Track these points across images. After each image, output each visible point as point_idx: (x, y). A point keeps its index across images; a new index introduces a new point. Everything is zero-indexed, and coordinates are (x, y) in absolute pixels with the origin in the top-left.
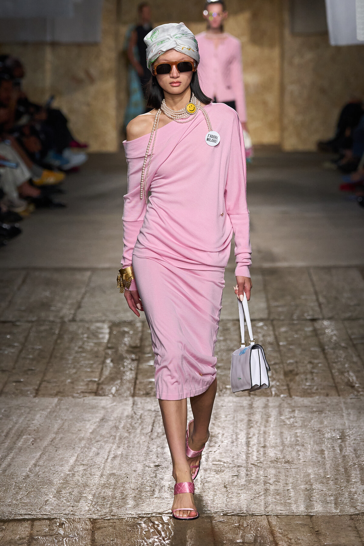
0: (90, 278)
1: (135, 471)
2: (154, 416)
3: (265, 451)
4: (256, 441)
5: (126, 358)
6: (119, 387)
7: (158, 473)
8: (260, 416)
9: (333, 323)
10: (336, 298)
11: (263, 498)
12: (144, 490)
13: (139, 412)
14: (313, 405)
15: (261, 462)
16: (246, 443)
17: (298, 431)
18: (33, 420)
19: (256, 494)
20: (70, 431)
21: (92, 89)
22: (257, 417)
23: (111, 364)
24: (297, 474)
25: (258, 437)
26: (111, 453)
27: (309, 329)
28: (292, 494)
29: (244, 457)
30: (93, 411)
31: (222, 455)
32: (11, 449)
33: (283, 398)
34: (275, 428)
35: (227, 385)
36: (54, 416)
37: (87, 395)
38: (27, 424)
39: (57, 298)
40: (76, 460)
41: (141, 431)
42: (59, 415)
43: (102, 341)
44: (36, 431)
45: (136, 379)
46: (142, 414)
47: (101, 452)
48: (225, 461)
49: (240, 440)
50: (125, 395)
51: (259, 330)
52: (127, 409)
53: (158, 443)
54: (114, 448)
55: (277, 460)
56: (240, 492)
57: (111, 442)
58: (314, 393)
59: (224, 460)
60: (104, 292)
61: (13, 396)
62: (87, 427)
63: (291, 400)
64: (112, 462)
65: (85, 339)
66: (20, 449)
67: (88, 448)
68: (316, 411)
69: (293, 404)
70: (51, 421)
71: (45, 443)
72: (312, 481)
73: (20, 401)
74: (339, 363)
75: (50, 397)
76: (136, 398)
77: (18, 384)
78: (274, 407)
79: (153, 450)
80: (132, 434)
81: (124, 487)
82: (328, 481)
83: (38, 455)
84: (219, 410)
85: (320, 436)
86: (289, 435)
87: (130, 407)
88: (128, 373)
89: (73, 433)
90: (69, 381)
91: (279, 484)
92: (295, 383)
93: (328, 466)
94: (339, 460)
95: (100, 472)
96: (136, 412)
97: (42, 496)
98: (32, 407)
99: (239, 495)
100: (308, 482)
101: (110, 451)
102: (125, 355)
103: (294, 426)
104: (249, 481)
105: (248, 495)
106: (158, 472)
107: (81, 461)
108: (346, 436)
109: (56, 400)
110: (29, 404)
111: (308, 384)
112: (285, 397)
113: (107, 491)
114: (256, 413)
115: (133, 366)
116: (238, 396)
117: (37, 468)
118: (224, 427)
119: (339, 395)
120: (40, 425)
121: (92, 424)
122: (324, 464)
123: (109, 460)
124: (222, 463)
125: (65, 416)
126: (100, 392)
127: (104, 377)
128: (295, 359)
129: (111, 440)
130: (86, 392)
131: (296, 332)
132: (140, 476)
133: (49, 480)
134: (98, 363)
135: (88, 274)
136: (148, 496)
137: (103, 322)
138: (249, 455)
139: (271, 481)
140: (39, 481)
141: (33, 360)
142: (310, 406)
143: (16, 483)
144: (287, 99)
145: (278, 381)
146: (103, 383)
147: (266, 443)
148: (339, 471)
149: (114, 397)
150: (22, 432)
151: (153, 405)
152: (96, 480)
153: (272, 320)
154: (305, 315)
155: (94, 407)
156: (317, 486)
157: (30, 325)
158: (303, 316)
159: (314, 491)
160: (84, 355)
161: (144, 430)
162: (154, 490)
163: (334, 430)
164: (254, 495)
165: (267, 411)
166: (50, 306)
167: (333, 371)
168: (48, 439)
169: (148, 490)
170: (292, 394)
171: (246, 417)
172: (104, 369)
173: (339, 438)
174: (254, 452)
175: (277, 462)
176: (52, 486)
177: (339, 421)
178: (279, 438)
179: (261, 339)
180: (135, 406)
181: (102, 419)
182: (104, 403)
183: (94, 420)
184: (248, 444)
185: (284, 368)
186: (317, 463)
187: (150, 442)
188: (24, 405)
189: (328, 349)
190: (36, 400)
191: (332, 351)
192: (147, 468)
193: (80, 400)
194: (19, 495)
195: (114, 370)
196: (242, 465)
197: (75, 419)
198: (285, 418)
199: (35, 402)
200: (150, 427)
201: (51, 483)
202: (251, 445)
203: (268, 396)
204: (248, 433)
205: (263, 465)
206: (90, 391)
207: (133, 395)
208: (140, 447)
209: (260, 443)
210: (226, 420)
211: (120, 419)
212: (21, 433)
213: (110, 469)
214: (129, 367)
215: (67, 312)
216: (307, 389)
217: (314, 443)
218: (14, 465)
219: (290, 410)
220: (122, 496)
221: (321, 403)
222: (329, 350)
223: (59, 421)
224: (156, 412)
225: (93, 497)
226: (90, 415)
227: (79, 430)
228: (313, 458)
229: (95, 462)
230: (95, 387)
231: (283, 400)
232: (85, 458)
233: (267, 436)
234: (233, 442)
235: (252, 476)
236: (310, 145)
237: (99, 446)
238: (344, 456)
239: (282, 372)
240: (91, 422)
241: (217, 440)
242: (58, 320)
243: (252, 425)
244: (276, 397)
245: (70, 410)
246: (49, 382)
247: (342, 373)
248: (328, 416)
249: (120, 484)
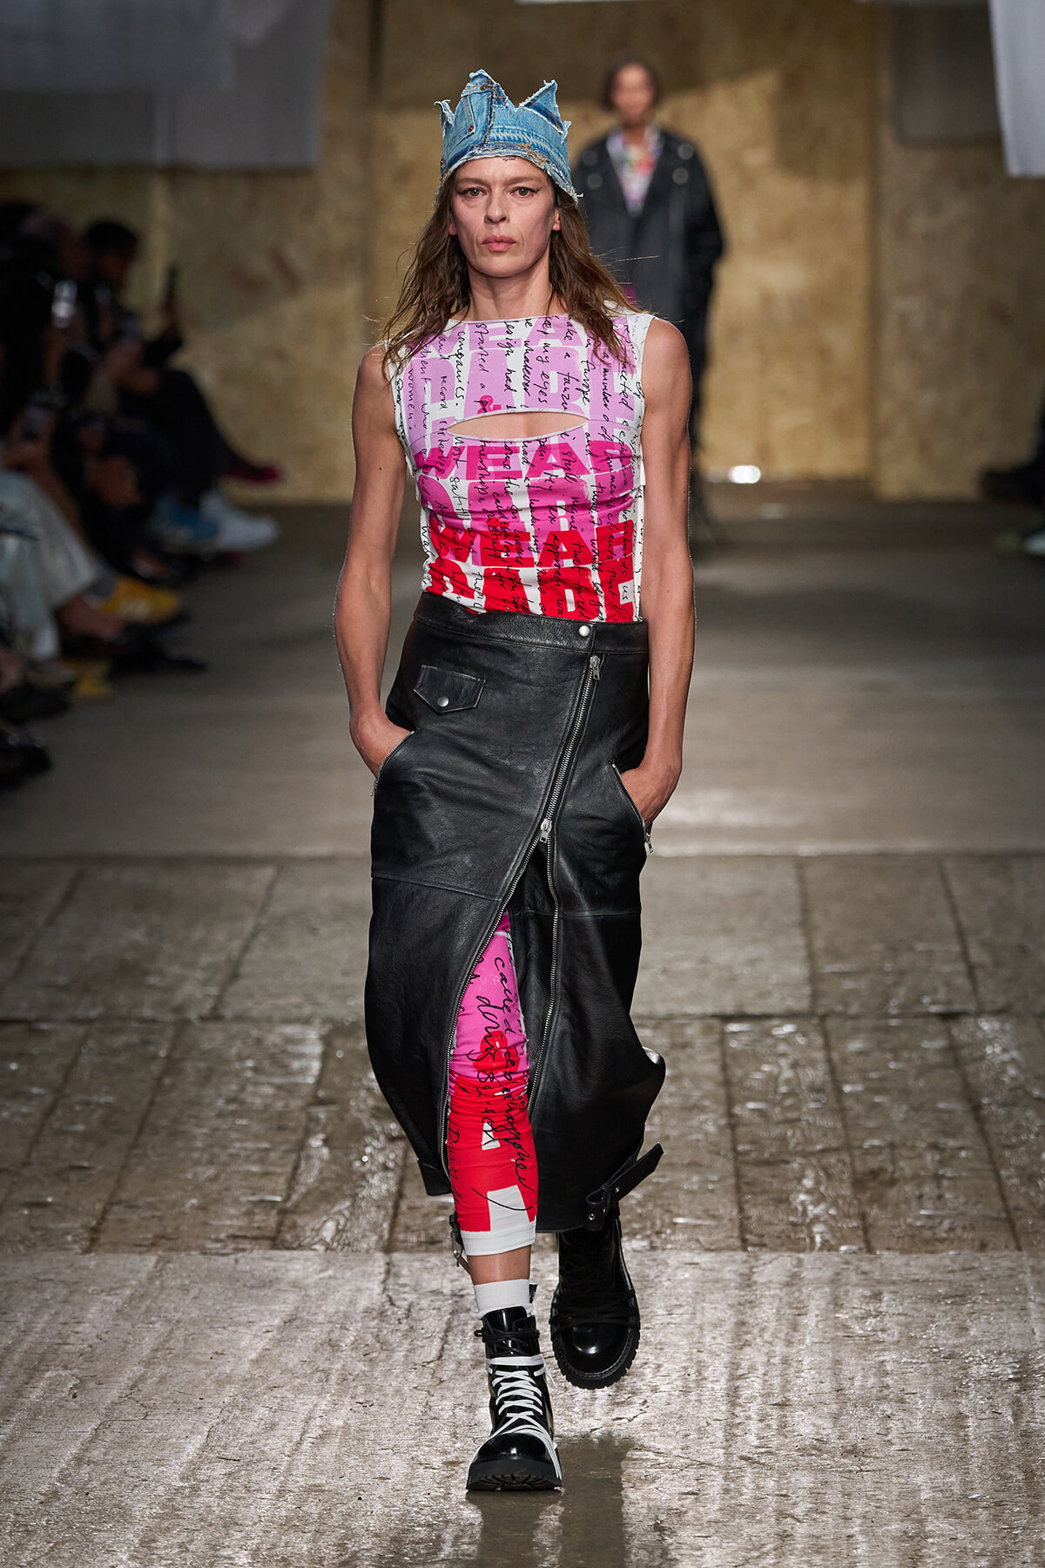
0: (270, 888)
1: (384, 1479)
2: (449, 1309)
3: (783, 1419)
4: (757, 1386)
5: (371, 1132)
6: (347, 1220)
7: (456, 1486)
8: (774, 1310)
9: (1008, 1027)
10: (1022, 950)
11: (772, 1561)
12: (410, 1536)
13: (405, 1300)
14: (939, 1276)
15: (769, 1453)
16: (728, 1395)
17: (887, 1357)
18: (79, 1323)
19: (751, 1550)
20: (191, 1356)
21: (291, 310)
22: (766, 1312)
23: (325, 1151)
24: (880, 1488)
25: (765, 1374)
26: (312, 1423)
27: (934, 1044)
28: (862, 1550)
29: (720, 1434)
30: (262, 1294)
31: (653, 1431)
32: (8, 1412)
33: (849, 1257)
34: (816, 1348)
35: (678, 1215)
36: (143, 1309)
37: (246, 1245)
38: (60, 1333)
39: (167, 947)
40: (205, 1446)
41: (406, 1356)
42: (160, 1308)
43: (300, 1079)
44: (88, 1355)
45: (400, 1195)
46: (411, 1306)
47: (284, 1419)
48: (662, 1447)
49: (709, 1385)
50: (365, 1246)
51: (782, 1047)
52: (367, 1288)
53: (459, 1393)
54: (323, 1407)
55: (819, 1446)
56: (701, 1542)
57: (315, 1389)
58: (942, 1241)
59: (658, 1446)
60: (313, 931)
61: (21, 1248)
62: (243, 1344)
63: (871, 1261)
64: (315, 1450)
65: (249, 1074)
66: (35, 1411)
67: (243, 1409)
68: (945, 1297)
69: (877, 1275)
70: (133, 1326)
71: (114, 1394)
72: (923, 1509)
73: (42, 1263)
74: (1023, 1149)
75: (133, 1252)
76: (396, 1256)
77: (38, 1211)
78: (817, 1283)
79: (442, 1413)
80: (381, 1364)
81: (348, 1528)
82: (974, 1509)
83: (89, 1429)
84: (650, 1291)
85: (954, 1371)
86: (860, 1368)
87: (377, 1282)
88: (375, 1180)
89: (198, 1363)
90: (194, 1201)
91: (824, 1519)
92: (883, 1207)
93: (975, 1463)
94: (1011, 1444)
95: (277, 1483)
96: (394, 1297)
97: (94, 1556)
98: (76, 1283)
99: (698, 1553)
100: (912, 1513)
101: (310, 1418)
102: (368, 1122)
103: (879, 1342)
104: (731, 1511)
105: (727, 1554)
106: (453, 1482)
107: (219, 1449)
108: (1035, 1372)
109: (151, 1261)
110: (68, 1271)
111: (923, 1212)
112: (854, 1252)
113: (297, 1538)
114: (763, 1300)
115: (392, 1156)
116: (709, 1250)
117: (85, 1470)
118: (660, 1343)
119: (1019, 1249)
120: (97, 1336)
121: (259, 1333)
122: (964, 1459)
123: (306, 1446)
124: (651, 1455)
125: (175, 1310)
126: (288, 1237)
127: (302, 1189)
128: (889, 1138)
129: (313, 1384)
130: (244, 1237)
131: (896, 1053)
132: (398, 1496)
133: (117, 1506)
134: (284, 1147)
135: (267, 873)
136: (420, 1555)
137: (306, 1021)
138: (738, 1432)
139: (799, 1511)
140: (88, 1508)
141: (85, 1137)
142: (927, 1280)
143: (18, 1515)
144: (890, 338)
145: (835, 1204)
146: (295, 1210)
147: (787, 1394)
148: (1008, 1478)
149: (329, 1252)
150: (42, 1359)
151: (448, 1276)
152: (262, 1506)
153: (823, 1017)
154: (924, 1001)
155: (267, 1283)
156: (938, 1525)
157: (81, 1030)
158: (918, 1001)
159: (930, 1540)
160: (244, 1122)
161: (418, 1352)
162: (438, 1537)
163: (1000, 1353)
164: (744, 1554)
165: (797, 1294)
166: (146, 973)
167: (1003, 1173)
168: (121, 1379)
169: (422, 1536)
170: (874, 1243)
171: (730, 1312)
172: (303, 1164)
173: (1011, 1376)
174: (750, 1422)
175: (819, 1450)
176: (127, 1525)
177: (1014, 1327)
178: (828, 1379)
179: (788, 1074)
180: (391, 1280)
181: (290, 1321)
182: (298, 1270)
183: (265, 1324)
184: (733, 1396)
185: (852, 1163)
186: (942, 1453)
187: (432, 1391)
188: (52, 1277)
189: (989, 1105)
190: (91, 1261)
191: (1001, 1112)
192: (421, 1470)
193: (225, 1259)
194: (27, 1553)
195: (333, 1167)
196: (713, 1462)
197: (208, 1320)
198: (851, 1318)
199: (87, 1268)
200: (437, 1344)
201: (123, 1515)
202: (741, 1401)
203: (803, 1251)
204: (736, 1361)
205: (777, 1461)
206: (255, 1233)
207: (388, 1248)
208: (401, 1406)
209: (769, 1395)
210: (669, 1324)
211: (344, 1322)
212: (39, 1363)
213: (308, 1473)
214: (381, 1159)
215: (195, 991)
216: (922, 1227)
217: (935, 1393)
218: (15, 1461)
219: (868, 1293)
220: (341, 1555)
221: (964, 1270)
222: (993, 1108)
223: (157, 1325)
224: (456, 1299)
225: (253, 1558)
226: (254, 1307)
227: (217, 1353)
228: (930, 1438)
229: (263, 1451)
230: (272, 1220)
231: (847, 1263)
232: (233, 1440)
233: (792, 1371)
234: (686, 1391)
235: (741, 1495)
236: (961, 483)
237: (278, 1400)
238: (1026, 1434)
239: (846, 1176)
240: (255, 1328)
241: (639, 1384)
242: (170, 1017)
243: (748, 1337)
244: (825, 1252)
245: (194, 1292)
246: (132, 1206)
247: (1030, 1178)
248: (981, 1312)
249: (336, 1518)
